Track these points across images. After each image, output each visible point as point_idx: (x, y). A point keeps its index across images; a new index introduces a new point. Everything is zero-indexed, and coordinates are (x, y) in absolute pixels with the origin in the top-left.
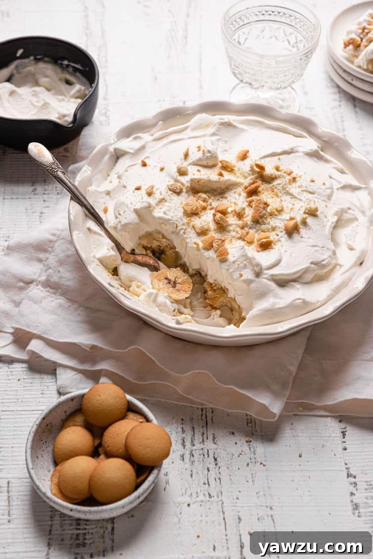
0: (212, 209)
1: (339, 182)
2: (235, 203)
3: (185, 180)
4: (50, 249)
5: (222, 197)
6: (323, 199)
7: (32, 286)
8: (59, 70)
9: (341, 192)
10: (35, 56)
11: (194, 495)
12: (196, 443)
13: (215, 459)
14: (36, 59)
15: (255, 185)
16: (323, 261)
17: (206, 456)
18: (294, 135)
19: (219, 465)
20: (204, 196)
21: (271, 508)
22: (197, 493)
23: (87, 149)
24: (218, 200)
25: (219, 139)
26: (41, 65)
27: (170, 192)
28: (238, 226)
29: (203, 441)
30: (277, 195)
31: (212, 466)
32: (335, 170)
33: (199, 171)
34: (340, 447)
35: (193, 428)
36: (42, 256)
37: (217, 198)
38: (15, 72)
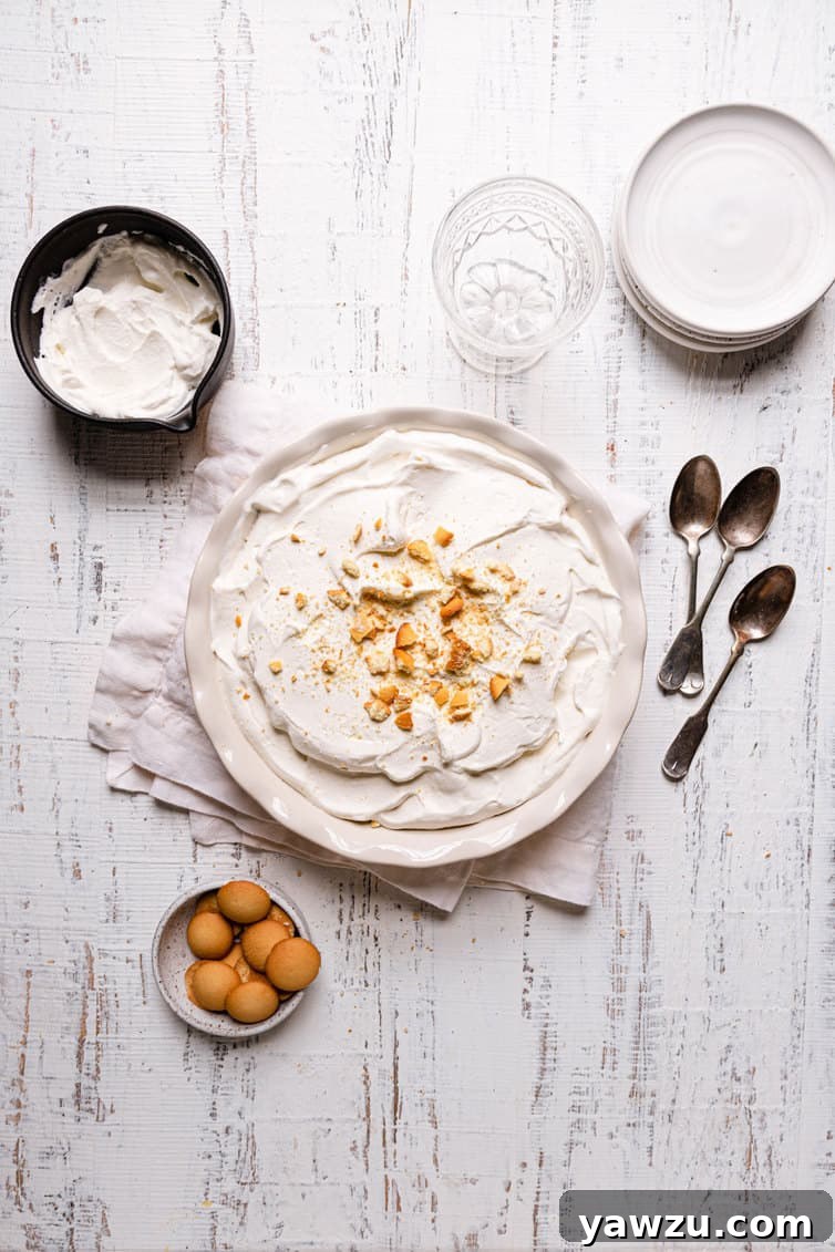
0: (392, 630)
1: (582, 582)
2: (425, 626)
3: (355, 588)
4: (170, 646)
5: (409, 612)
6: (552, 624)
7: (151, 697)
8: (172, 261)
9: (583, 600)
10: (129, 231)
11: (349, 982)
12: (355, 916)
13: (376, 939)
14: (130, 236)
15: (457, 601)
16: (536, 741)
17: (366, 933)
18: (529, 482)
19: (380, 946)
20: (381, 610)
21: (432, 1003)
22: (352, 980)
23: (221, 441)
24: (402, 615)
25: (412, 493)
26: (141, 250)
27: (331, 604)
28: (427, 671)
29: (364, 914)
30: (487, 621)
31: (371, 948)
32: (578, 555)
33: (376, 566)
34: (522, 932)
35: (353, 897)
36: (160, 653)
37: (401, 611)
38: (101, 255)
